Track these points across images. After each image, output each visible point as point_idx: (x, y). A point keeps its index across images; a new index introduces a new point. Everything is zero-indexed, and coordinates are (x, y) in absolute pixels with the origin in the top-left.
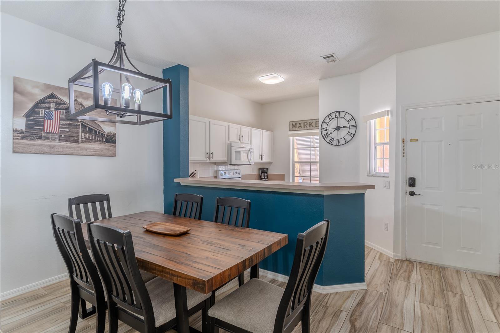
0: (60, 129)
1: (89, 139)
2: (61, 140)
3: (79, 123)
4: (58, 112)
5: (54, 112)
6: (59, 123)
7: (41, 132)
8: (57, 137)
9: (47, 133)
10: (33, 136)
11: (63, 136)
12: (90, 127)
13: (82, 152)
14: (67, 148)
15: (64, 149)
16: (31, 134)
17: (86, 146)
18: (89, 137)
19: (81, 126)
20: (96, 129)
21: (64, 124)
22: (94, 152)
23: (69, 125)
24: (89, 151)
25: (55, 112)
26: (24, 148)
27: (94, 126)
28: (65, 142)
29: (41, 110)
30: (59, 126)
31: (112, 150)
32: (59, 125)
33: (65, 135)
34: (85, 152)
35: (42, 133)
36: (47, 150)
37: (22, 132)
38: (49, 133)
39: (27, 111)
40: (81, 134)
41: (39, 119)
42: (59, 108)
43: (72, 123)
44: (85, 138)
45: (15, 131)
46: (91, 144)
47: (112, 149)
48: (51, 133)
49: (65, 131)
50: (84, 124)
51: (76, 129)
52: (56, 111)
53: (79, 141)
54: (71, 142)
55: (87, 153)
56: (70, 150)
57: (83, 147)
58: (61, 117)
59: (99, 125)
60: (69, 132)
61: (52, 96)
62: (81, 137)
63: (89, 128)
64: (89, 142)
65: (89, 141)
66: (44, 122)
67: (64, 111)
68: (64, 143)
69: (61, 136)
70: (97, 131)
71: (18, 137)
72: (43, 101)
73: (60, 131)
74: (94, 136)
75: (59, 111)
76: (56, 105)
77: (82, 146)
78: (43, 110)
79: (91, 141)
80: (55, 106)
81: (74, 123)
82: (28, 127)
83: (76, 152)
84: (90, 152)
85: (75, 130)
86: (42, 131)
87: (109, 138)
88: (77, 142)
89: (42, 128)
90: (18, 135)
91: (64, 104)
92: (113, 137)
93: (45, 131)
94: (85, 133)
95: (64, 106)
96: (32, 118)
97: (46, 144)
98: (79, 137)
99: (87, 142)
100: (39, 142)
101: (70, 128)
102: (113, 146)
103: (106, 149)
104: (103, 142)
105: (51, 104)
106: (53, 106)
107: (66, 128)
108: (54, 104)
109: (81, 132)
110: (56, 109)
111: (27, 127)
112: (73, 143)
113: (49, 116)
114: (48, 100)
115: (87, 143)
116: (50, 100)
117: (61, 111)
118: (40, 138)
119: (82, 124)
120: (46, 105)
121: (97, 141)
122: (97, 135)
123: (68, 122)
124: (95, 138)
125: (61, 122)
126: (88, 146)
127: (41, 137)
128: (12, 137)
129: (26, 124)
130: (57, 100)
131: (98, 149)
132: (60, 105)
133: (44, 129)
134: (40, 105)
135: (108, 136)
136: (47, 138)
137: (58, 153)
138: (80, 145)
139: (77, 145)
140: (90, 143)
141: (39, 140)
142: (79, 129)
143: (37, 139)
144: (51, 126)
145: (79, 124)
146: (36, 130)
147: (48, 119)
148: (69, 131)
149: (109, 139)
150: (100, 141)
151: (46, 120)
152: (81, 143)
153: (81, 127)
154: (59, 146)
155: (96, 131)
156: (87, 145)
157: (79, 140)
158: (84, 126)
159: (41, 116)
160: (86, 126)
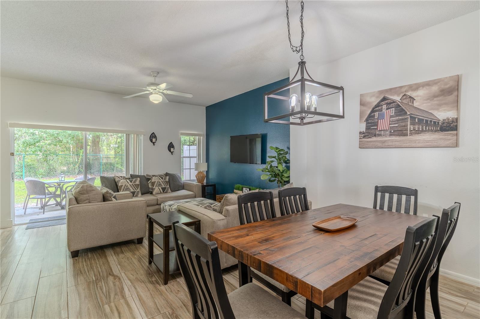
0: (390, 126)
1: (418, 130)
2: (390, 135)
3: (408, 117)
4: (388, 111)
5: (385, 112)
6: (390, 120)
7: (375, 131)
8: (387, 133)
9: (380, 131)
10: (370, 135)
11: (392, 131)
12: (420, 117)
13: (411, 144)
14: (395, 141)
15: (394, 143)
16: (369, 134)
17: (415, 138)
18: (419, 128)
19: (410, 118)
20: (427, 118)
21: (394, 120)
22: (424, 144)
23: (398, 120)
24: (419, 143)
25: (386, 112)
26: (365, 145)
27: (424, 116)
28: (394, 137)
29: (376, 113)
30: (389, 123)
31: (450, 139)
32: (389, 122)
33: (394, 130)
34: (414, 145)
35: (376, 132)
36: (380, 145)
37: (364, 133)
38: (381, 130)
39: (366, 117)
40: (410, 127)
41: (374, 121)
42: (390, 107)
43: (401, 118)
44: (414, 129)
45: (360, 133)
46: (421, 135)
47: (451, 138)
48: (383, 130)
49: (394, 126)
50: (413, 116)
51: (403, 123)
52: (387, 111)
53: (407, 134)
54: (400, 136)
55: (416, 145)
56: (398, 143)
57: (412, 139)
58: (391, 114)
59: (431, 113)
60: (398, 127)
61: (384, 99)
62: (410, 129)
63: (419, 119)
64: (419, 133)
65: (418, 132)
66: (378, 122)
67: (394, 109)
68: (394, 138)
69: (390, 131)
70: (428, 120)
71: (361, 137)
72: (378, 105)
73: (390, 127)
74: (424, 127)
75: (389, 110)
76: (387, 106)
77: (411, 138)
78: (377, 113)
79: (421, 132)
80: (386, 107)
81: (403, 117)
82: (368, 128)
83: (404, 145)
84: (419, 144)
85: (403, 124)
86: (376, 130)
87: (445, 125)
88: (406, 135)
89: (376, 127)
90: (362, 135)
91: (394, 102)
92: (451, 124)
93: (379, 130)
94: (414, 125)
95: (394, 104)
96: (370, 121)
97: (379, 140)
98: (407, 130)
99: (416, 134)
100: (374, 139)
101: (399, 123)
102: (451, 134)
103: (441, 139)
104: (436, 131)
105: (384, 106)
106: (384, 107)
107: (395, 124)
108: (385, 105)
109: (410, 125)
110: (387, 109)
111: (367, 129)
112: (402, 137)
113: (382, 117)
114: (381, 103)
115: (417, 135)
116: (383, 102)
117: (391, 109)
118: (375, 136)
119: (411, 117)
120: (380, 108)
121: (429, 131)
122: (428, 124)
123: (397, 118)
124: (426, 128)
125: (391, 119)
126: (417, 138)
127: (376, 135)
128: (359, 138)
129: (366, 127)
130: (388, 101)
131: (430, 139)
132: (391, 104)
133: (377, 128)
134: (375, 109)
135: (444, 123)
136: (380, 135)
137: (388, 147)
138: (408, 137)
139: (406, 138)
140: (419, 135)
141: (374, 137)
142: (408, 122)
143: (373, 136)
144: (384, 124)
145: (408, 118)
146: (372, 130)
147: (381, 119)
148: (398, 126)
149: (445, 127)
150: (432, 131)
151: (379, 120)
152: (410, 135)
153: (410, 120)
154: (389, 140)
155: (427, 121)
156: (416, 137)
157: (407, 133)
158: (413, 118)
159: (375, 118)
160: (415, 118)
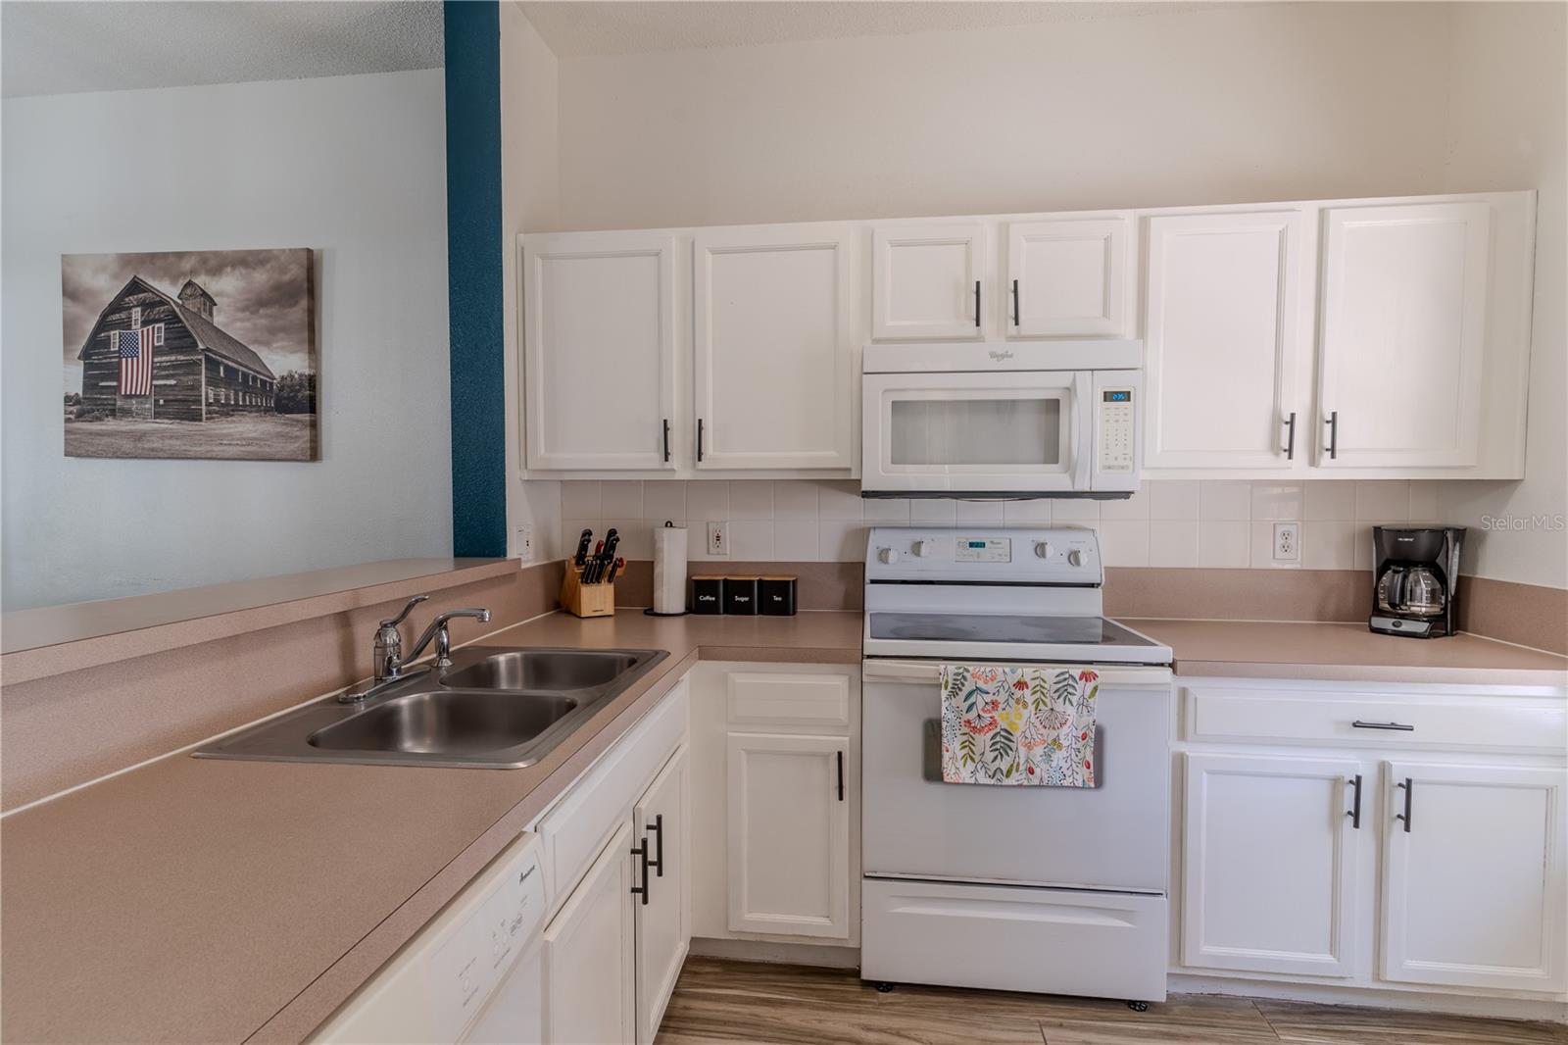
0: (155, 382)
1: (227, 404)
2: (157, 415)
3: (200, 357)
4: (148, 330)
5: (140, 331)
6: (153, 362)
7: (114, 396)
8: (147, 406)
9: (126, 396)
10: (98, 410)
11: (161, 402)
12: (230, 363)
13: (209, 448)
14: (172, 437)
15: (167, 442)
16: (96, 405)
17: (221, 429)
18: (227, 398)
19: (206, 363)
20: (246, 367)
21: (164, 364)
22: (243, 449)
23: (175, 366)
24: (230, 444)
25: (143, 332)
26: (82, 444)
27: (239, 360)
28: (166, 421)
29: (112, 333)
30: (152, 373)
31: (297, 437)
32: (153, 369)
33: (166, 397)
34: (217, 450)
35: (115, 400)
36: (127, 445)
37: (78, 402)
38: (131, 396)
39: (84, 342)
40: (207, 392)
41: (108, 360)
42: (151, 318)
43: (182, 358)
44: (217, 401)
45: (68, 399)
46: (234, 421)
47: (298, 433)
48: (136, 396)
49: (165, 385)
50: (214, 356)
51: (191, 377)
52: (145, 329)
53: (201, 415)
54: (182, 419)
55: (223, 451)
56: (178, 442)
57: (212, 432)
58: (156, 344)
59: (254, 353)
60: (176, 388)
61: (135, 287)
62: (207, 399)
63: (227, 367)
64: (228, 414)
65: (227, 410)
66: (120, 363)
67: (162, 325)
68: (165, 425)
69: (157, 401)
70: (248, 375)
71: (72, 416)
72: (117, 306)
73: (156, 386)
74: (241, 394)
75: (150, 327)
76: (143, 311)
77: (211, 429)
78: (117, 332)
79: (233, 410)
80: (142, 315)
81: (188, 358)
82: (90, 384)
83: (195, 448)
84: (231, 448)
85: (188, 380)
86: (115, 394)
87: (286, 395)
88: (196, 417)
89: (115, 384)
90: (72, 408)
91: (163, 303)
92: (299, 391)
93: (123, 393)
94: (216, 386)
95: (162, 308)
96: (95, 359)
97: (124, 429)
98: (199, 402)
99: (221, 415)
100: (110, 424)
101: (179, 375)
102: (298, 421)
103: (279, 435)
104: (267, 410)
105: (134, 310)
106: (137, 314)
107: (167, 377)
108: (139, 309)
109: (206, 385)
110: (145, 323)
111: (86, 387)
112: (187, 422)
113: (129, 348)
114: (127, 299)
115: (223, 418)
116: (131, 298)
117: (157, 326)
118: (113, 413)
119: (207, 358)
120: (123, 315)
121: (245, 408)
122: (248, 387)
123: (173, 358)
124: (244, 400)
125: (156, 360)
126: (225, 428)
127: (114, 410)
128: (62, 417)
129: (85, 377)
130: (146, 294)
131: (254, 435)
132: (154, 306)
133: (119, 387)
134: (109, 318)
135: (281, 389)
136: (126, 413)
137: (152, 454)
138: (204, 425)
139: (197, 428)
140: (229, 419)
141: (110, 418)
142: (200, 374)
143: (107, 416)
144: (136, 375)
145: (200, 360)
146: (104, 391)
147: (128, 357)
148: (175, 385)
149: (285, 398)
150: (258, 409)
151: (124, 360)
152: (207, 419)
153: (206, 368)
154: (154, 432)
155: (245, 376)
156: (222, 426)
157: (201, 409)
158: (212, 364)
159: (112, 349)
160: (218, 364)
